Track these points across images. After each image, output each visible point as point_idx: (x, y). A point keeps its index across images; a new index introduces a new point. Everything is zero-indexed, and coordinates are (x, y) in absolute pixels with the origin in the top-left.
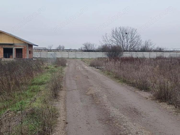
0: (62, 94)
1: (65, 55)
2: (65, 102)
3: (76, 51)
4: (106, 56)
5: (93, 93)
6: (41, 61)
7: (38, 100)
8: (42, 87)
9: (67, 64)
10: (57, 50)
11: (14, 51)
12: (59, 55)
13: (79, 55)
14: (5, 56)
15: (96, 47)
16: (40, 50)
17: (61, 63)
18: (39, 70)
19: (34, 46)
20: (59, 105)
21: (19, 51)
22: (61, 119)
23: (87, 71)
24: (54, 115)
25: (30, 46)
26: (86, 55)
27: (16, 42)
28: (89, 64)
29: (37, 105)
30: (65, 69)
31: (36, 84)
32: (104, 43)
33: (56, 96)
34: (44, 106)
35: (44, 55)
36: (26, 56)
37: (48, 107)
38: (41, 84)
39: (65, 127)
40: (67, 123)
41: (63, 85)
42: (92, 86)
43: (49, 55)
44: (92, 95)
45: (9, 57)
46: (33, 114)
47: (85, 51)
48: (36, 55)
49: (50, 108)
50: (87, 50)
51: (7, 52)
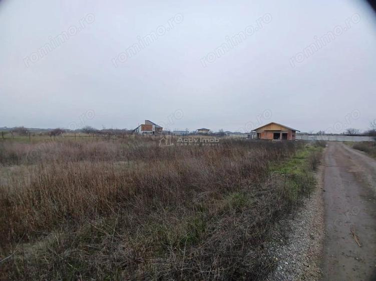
0: (320, 168)
1: (325, 138)
2: (323, 174)
3: (337, 135)
4: (374, 141)
5: (355, 171)
6: (304, 142)
7: (298, 169)
8: (301, 161)
9: (327, 146)
10: (318, 134)
11: (281, 135)
12: (319, 138)
13: (340, 139)
14: (275, 138)
15: (362, 132)
16: (302, 134)
17: (322, 144)
18: (300, 148)
19: (296, 132)
20: (318, 176)
21: (285, 135)
22: (319, 185)
23: (349, 152)
24: (313, 182)
25: (294, 131)
26: (349, 139)
27: (283, 129)
28: (352, 147)
29: (297, 172)
30: (325, 149)
31: (297, 158)
32: (371, 129)
33: (314, 169)
34: (303, 174)
35: (305, 138)
36: (290, 138)
37: (307, 176)
38: (302, 158)
39: (322, 194)
40: (324, 191)
41: (321, 161)
42: (354, 165)
43: (310, 138)
44: (354, 174)
45: (277, 139)
46: (293, 177)
47: (348, 135)
48: (298, 138)
49: (308, 177)
50: (350, 134)
51: (276, 135)
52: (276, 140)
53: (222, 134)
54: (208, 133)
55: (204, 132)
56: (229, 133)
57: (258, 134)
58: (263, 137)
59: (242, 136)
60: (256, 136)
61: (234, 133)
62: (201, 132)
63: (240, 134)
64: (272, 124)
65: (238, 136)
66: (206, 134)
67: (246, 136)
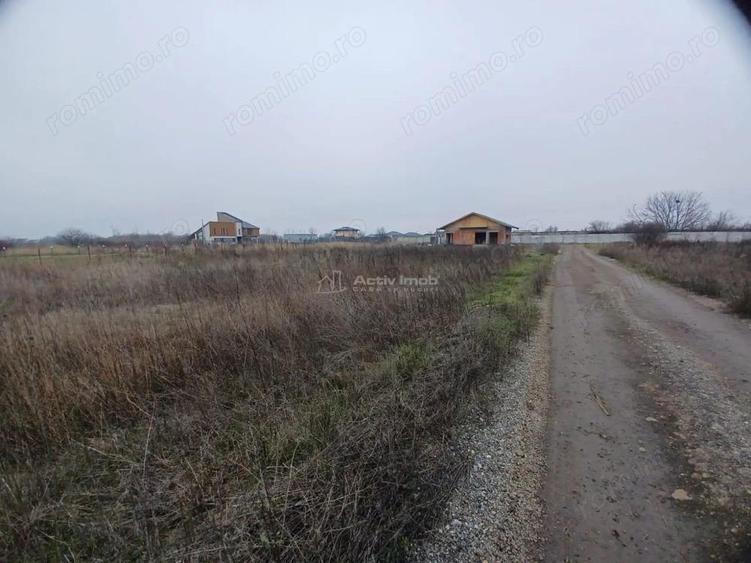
0: (547, 290)
1: (558, 239)
2: (552, 300)
3: (576, 233)
4: (632, 240)
5: (599, 291)
6: (524, 246)
7: (512, 294)
8: (518, 279)
9: (560, 252)
10: (546, 233)
11: (487, 236)
12: (548, 239)
13: (581, 239)
14: (477, 242)
15: (613, 227)
16: (522, 234)
17: (551, 249)
18: (519, 259)
19: (513, 229)
20: (543, 304)
21: (494, 236)
22: (543, 321)
23: (591, 260)
24: (535, 315)
25: (508, 228)
26: (594, 239)
27: (491, 225)
28: (598, 251)
29: (511, 300)
30: (556, 258)
31: (512, 275)
32: (629, 220)
33: (538, 292)
34: (521, 302)
35: (526, 240)
36: (502, 241)
37: (526, 304)
38: (519, 275)
39: (548, 332)
40: (552, 328)
41: (550, 278)
42: (598, 282)
43: (534, 239)
44: (598, 296)
45: (481, 243)
46: (504, 309)
47: (592, 233)
48: (515, 239)
49: (529, 306)
50: (596, 231)
51: (480, 237)
52: (480, 245)
53: (382, 237)
54: (356, 236)
55: (347, 235)
56: (396, 235)
57: (449, 235)
58: (457, 241)
59: (420, 240)
60: (445, 238)
61: (405, 236)
62: (340, 234)
63: (417, 236)
64: (473, 215)
65: (412, 240)
66: (352, 239)
67: (428, 240)
